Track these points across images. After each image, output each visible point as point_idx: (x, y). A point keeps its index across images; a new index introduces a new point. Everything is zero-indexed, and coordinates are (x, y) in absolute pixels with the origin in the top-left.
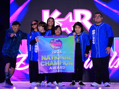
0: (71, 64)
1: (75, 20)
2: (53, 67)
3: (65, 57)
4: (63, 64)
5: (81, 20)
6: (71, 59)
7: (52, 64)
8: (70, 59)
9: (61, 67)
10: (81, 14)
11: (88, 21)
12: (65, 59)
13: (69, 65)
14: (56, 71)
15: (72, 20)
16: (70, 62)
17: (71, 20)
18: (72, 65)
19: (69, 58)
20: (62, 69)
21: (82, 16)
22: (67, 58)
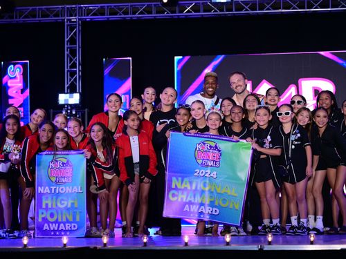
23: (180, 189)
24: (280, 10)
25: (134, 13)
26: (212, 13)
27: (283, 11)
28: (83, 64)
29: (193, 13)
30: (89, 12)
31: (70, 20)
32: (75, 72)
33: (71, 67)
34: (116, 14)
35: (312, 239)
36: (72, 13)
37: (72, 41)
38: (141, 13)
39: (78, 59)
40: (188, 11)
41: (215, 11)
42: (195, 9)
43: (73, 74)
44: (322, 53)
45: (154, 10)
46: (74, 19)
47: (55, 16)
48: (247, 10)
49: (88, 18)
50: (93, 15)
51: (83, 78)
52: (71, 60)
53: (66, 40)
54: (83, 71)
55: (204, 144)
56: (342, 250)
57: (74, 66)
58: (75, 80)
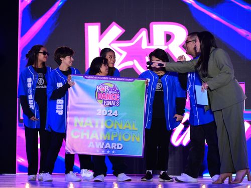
0: (135, 139)
1: (153, 45)
2: (96, 143)
3: (123, 125)
4: (120, 139)
5: (165, 45)
6: (136, 129)
7: (94, 137)
8: (134, 129)
9: (113, 144)
10: (165, 32)
11: (180, 46)
12: (124, 128)
13: (133, 140)
14: (103, 151)
15: (148, 45)
16: (134, 135)
17: (144, 45)
18: (138, 142)
19: (132, 126)
20: (115, 148)
21: (169, 37)
22: (128, 127)
23: (83, 128)
55: (104, 86)
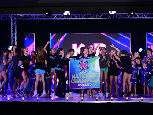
24: (87, 18)
25: (36, 18)
26: (64, 18)
27: (89, 18)
28: (17, 35)
29: (57, 18)
30: (20, 17)
31: (13, 20)
32: (15, 39)
33: (13, 37)
34: (30, 18)
35: (97, 99)
36: (14, 17)
37: (14, 27)
38: (38, 18)
39: (16, 34)
40: (55, 18)
41: (65, 18)
42: (58, 17)
43: (14, 39)
44: (102, 33)
45: (43, 17)
46: (14, 19)
47: (8, 18)
48: (76, 18)
49: (20, 19)
50: (21, 18)
51: (17, 40)
52: (13, 34)
53: (12, 27)
54: (17, 38)
56: (108, 103)
57: (14, 36)
58: (15, 41)
